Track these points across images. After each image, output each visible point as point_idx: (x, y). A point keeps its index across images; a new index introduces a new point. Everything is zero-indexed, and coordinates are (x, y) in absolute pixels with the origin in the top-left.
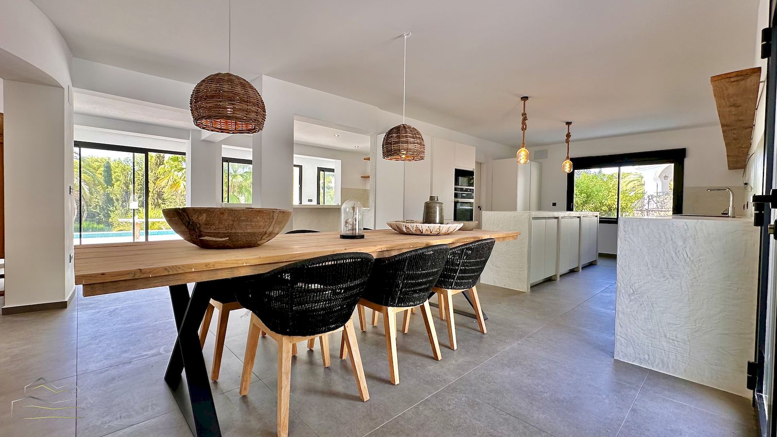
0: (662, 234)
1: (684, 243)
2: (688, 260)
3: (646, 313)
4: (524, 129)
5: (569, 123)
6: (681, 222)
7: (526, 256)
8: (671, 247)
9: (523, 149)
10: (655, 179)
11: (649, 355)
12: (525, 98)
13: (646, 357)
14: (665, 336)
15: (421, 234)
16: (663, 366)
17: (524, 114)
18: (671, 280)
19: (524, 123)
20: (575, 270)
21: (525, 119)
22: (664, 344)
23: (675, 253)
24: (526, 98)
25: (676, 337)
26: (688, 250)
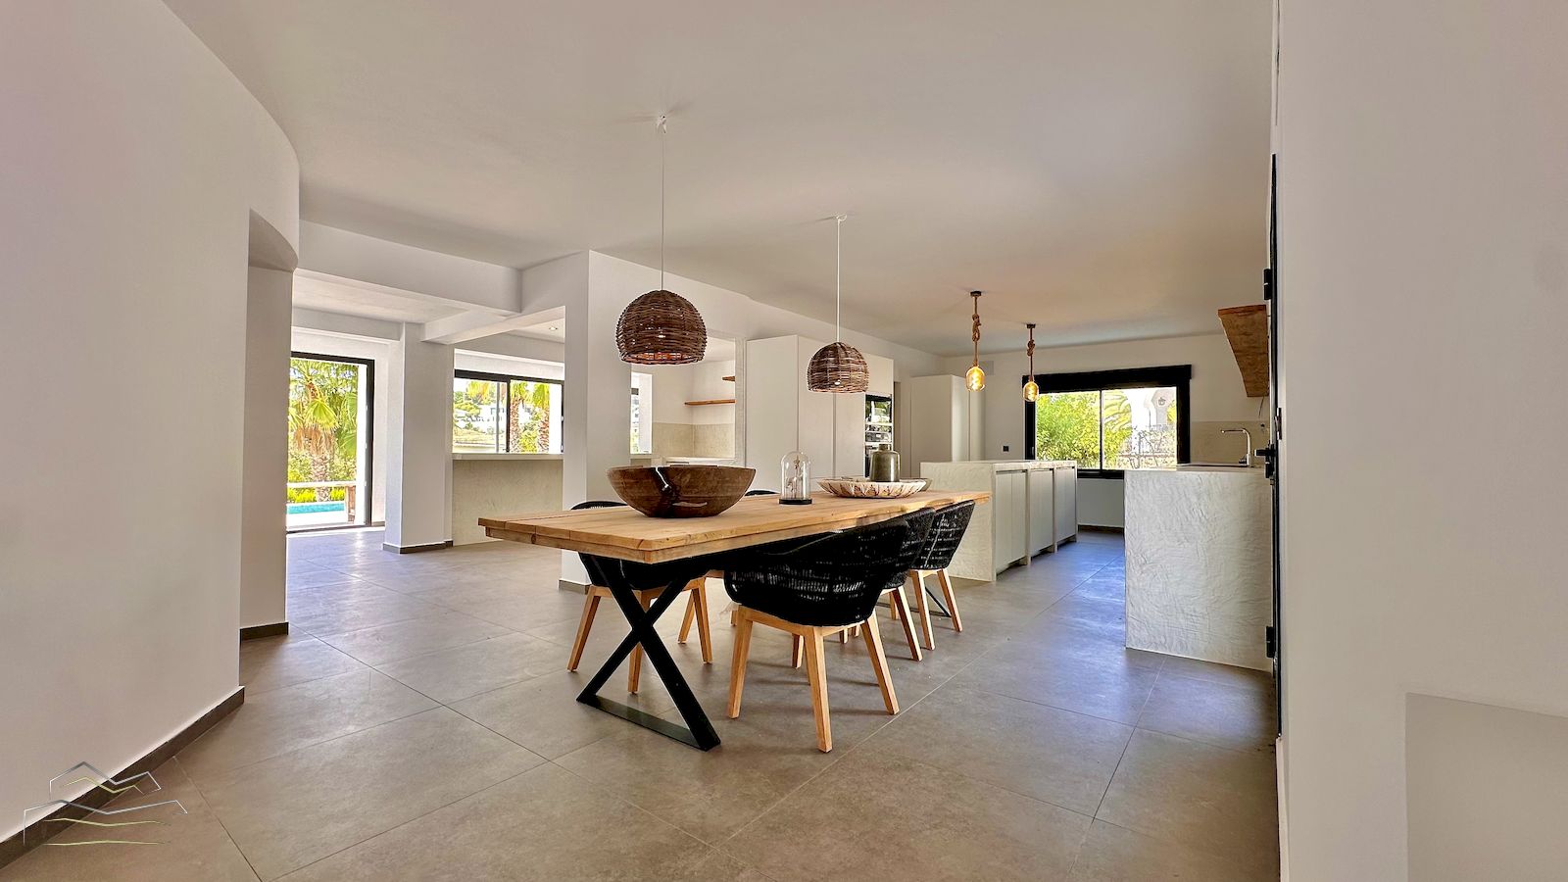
0: (1174, 489)
1: (1199, 499)
2: (1203, 518)
3: (1161, 586)
4: (976, 339)
5: (1031, 326)
6: (1193, 476)
7: (990, 528)
8: (1185, 505)
9: (976, 368)
10: (1145, 405)
11: (1165, 637)
12: (976, 294)
13: (1163, 640)
14: (1183, 612)
15: (875, 496)
16: (1182, 648)
17: (976, 317)
18: (1186, 544)
19: (976, 330)
20: (1049, 550)
21: (977, 324)
22: (1181, 620)
23: (1190, 512)
24: (979, 293)
25: (1195, 611)
26: (1202, 507)
